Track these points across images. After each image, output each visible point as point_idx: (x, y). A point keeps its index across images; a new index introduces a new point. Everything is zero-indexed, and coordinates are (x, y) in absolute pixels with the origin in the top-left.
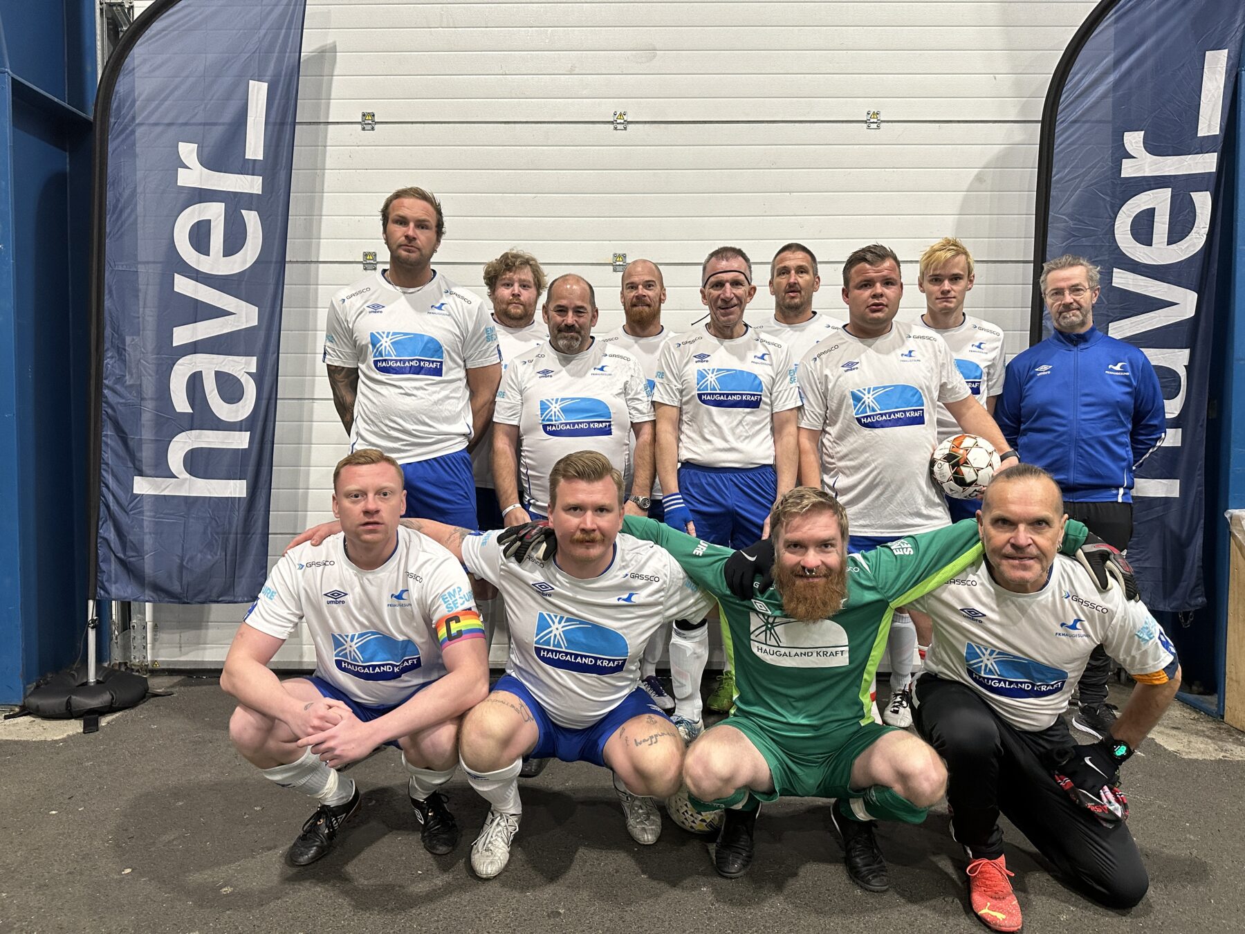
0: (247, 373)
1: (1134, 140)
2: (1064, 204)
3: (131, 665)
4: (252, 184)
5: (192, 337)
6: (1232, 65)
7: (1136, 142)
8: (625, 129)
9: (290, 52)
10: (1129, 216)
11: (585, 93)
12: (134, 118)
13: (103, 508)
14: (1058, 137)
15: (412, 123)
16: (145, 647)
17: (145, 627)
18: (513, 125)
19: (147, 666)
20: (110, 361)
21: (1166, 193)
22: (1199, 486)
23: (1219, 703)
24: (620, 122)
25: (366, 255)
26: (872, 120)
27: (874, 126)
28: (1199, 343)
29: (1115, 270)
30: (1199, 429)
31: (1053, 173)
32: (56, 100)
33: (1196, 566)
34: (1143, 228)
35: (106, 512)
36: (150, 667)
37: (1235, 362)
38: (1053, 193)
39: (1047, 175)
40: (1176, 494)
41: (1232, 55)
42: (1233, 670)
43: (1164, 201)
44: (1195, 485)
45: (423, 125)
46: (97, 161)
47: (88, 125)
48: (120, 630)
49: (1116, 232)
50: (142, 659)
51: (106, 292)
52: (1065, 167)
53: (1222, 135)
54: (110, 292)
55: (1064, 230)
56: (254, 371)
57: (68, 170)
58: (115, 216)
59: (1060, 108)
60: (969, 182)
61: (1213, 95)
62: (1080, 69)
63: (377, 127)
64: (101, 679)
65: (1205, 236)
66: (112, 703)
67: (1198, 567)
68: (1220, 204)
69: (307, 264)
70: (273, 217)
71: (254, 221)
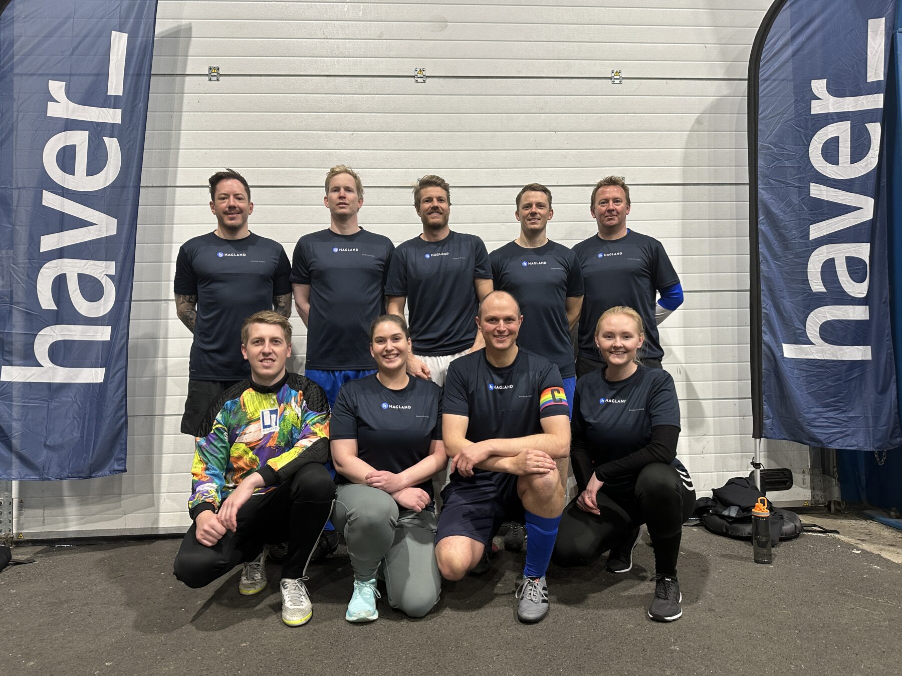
0: (107, 275)
1: (819, 86)
2: (768, 136)
4: (113, 116)
5: (58, 244)
6: (889, 29)
7: (821, 87)
8: (424, 82)
11: (391, 54)
12: (12, 69)
14: (762, 84)
15: (251, 75)
16: (11, 521)
17: (11, 503)
19: (13, 538)
21: (847, 125)
22: (888, 350)
24: (420, 76)
26: (616, 77)
27: (617, 81)
28: (877, 239)
29: (812, 184)
30: (882, 305)
31: (760, 112)
33: (893, 413)
34: (830, 152)
36: (15, 539)
38: (760, 127)
39: (755, 115)
40: (869, 357)
41: (888, 22)
43: (845, 131)
44: (885, 348)
49: (810, 155)
50: (8, 532)
52: (767, 108)
53: (885, 81)
55: (770, 155)
56: (114, 274)
59: (761, 64)
60: (691, 125)
61: (876, 51)
62: (774, 35)
63: (221, 78)
65: (878, 157)
67: (896, 413)
69: (161, 189)
70: (131, 143)
71: (114, 146)
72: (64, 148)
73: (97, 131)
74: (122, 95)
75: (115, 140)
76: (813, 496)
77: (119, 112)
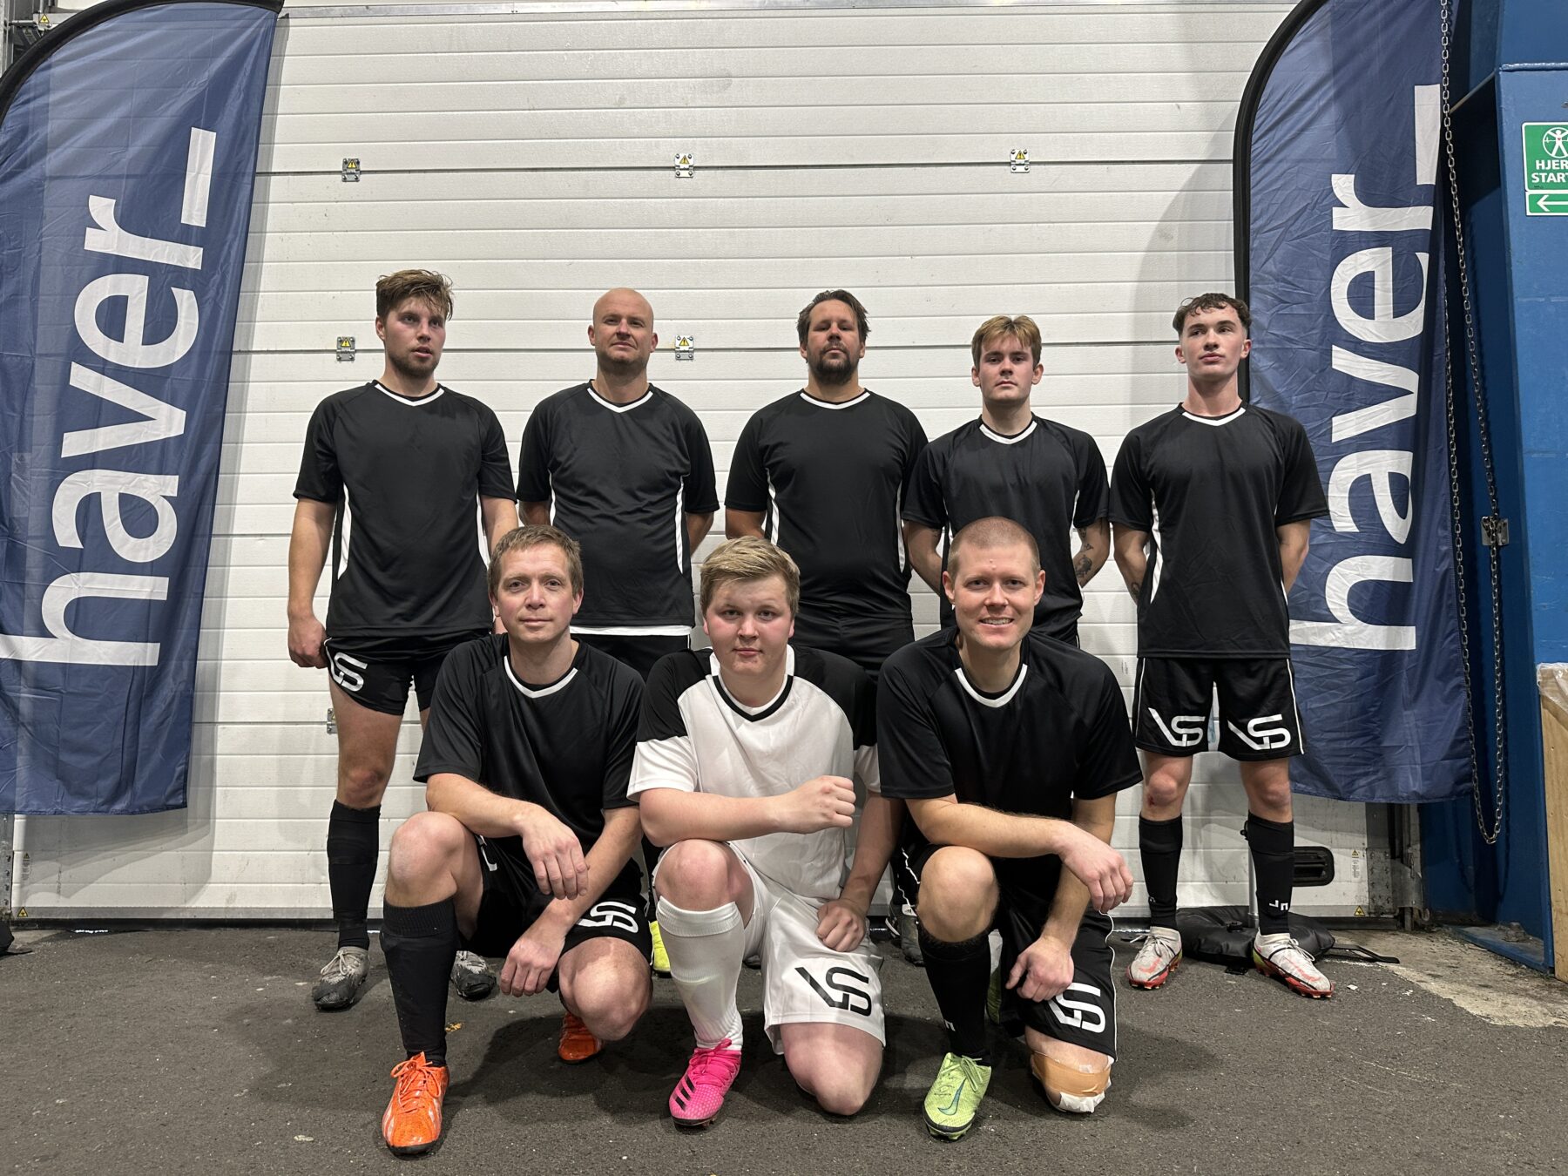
0: (164, 497)
1: (1343, 184)
5: (89, 447)
8: (691, 176)
11: (636, 131)
15: (410, 171)
16: (9, 888)
17: (10, 859)
19: (10, 914)
23: (1546, 949)
24: (684, 168)
25: (341, 341)
26: (1018, 161)
27: (1021, 169)
36: (15, 916)
37: (1525, 456)
38: (1253, 244)
42: (1562, 899)
45: (423, 174)
49: (1332, 303)
50: (3, 905)
55: (1271, 295)
56: (175, 495)
60: (1148, 239)
63: (362, 177)
72: (111, 298)
73: (162, 277)
74: (204, 225)
75: (190, 294)
76: (1372, 898)
77: (199, 251)
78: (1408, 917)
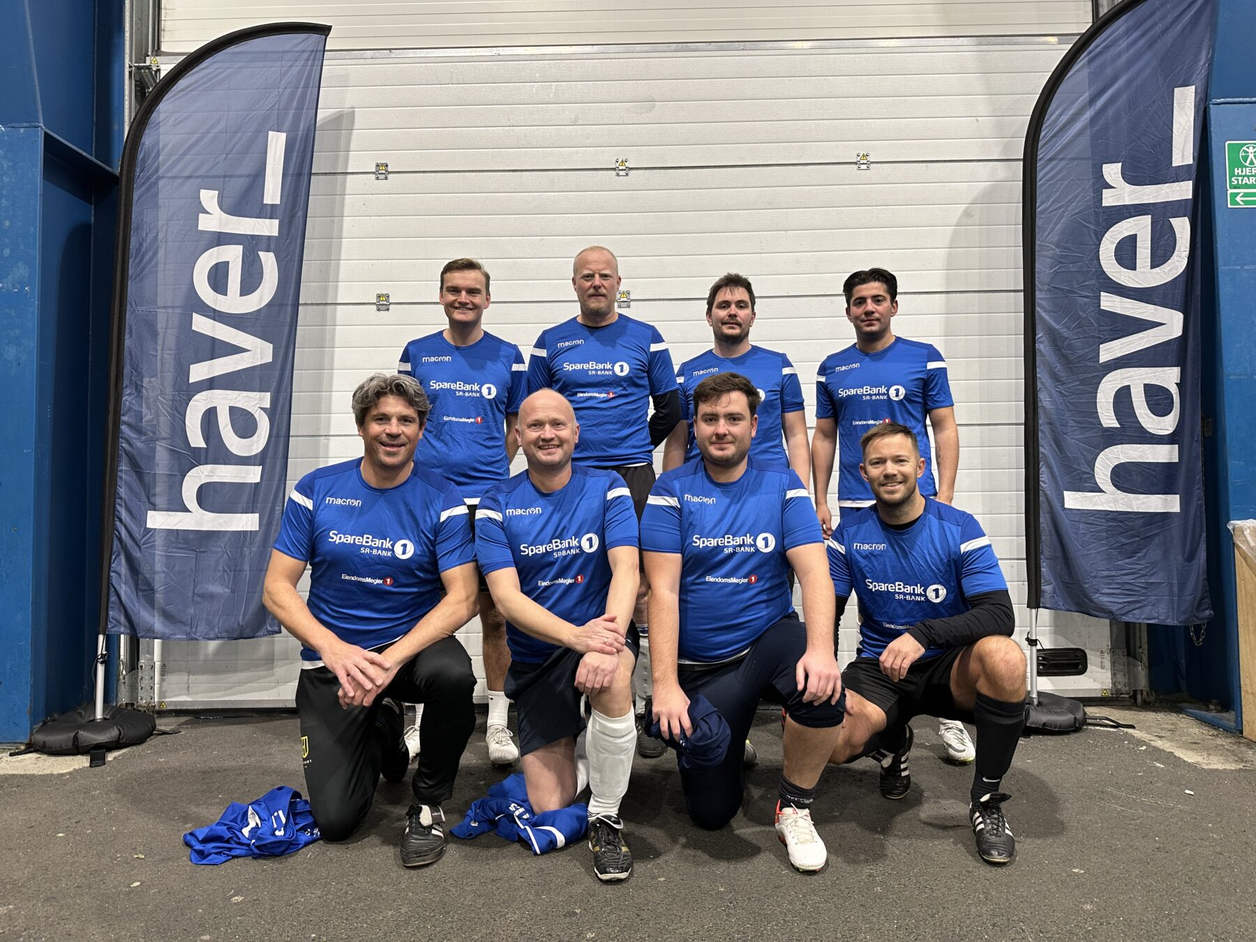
0: (261, 408)
1: (1112, 172)
2: (1049, 233)
3: (138, 706)
4: (269, 228)
5: (209, 373)
6: (1201, 99)
7: (1115, 174)
8: (627, 175)
9: (307, 109)
10: (1112, 243)
11: (588, 142)
12: (157, 171)
13: (116, 542)
14: (1041, 170)
15: (424, 172)
16: (152, 688)
17: (153, 667)
18: (520, 173)
19: (154, 707)
20: (128, 399)
21: (1147, 220)
22: (1199, 500)
23: (1237, 717)
24: (622, 169)
25: (379, 296)
26: (862, 162)
27: (864, 167)
28: (1189, 362)
29: (1102, 293)
30: (1195, 444)
31: (1038, 204)
32: (84, 154)
33: (1201, 579)
34: (1126, 252)
35: (119, 546)
36: (157, 708)
37: (1225, 378)
38: (1039, 222)
39: (1031, 208)
40: (1176, 508)
41: (1199, 91)
42: (1248, 682)
43: (1144, 227)
44: (1196, 498)
45: (433, 174)
46: (123, 208)
47: (114, 180)
48: (128, 670)
49: (1101, 258)
50: (149, 700)
51: (127, 331)
52: (1048, 199)
53: (1195, 164)
54: (131, 331)
55: (1053, 258)
56: (268, 406)
57: (93, 221)
58: (137, 260)
59: (1041, 144)
60: (958, 217)
61: (1184, 128)
62: (1057, 108)
63: (390, 176)
64: (108, 717)
65: (1186, 259)
66: (119, 738)
67: (1204, 580)
68: (1199, 229)
69: (322, 307)
70: (289, 257)
71: (270, 261)
72: (217, 264)
73: (252, 245)
74: (279, 203)
75: (271, 254)
76: (1114, 684)
77: (276, 222)
78: (1139, 697)
